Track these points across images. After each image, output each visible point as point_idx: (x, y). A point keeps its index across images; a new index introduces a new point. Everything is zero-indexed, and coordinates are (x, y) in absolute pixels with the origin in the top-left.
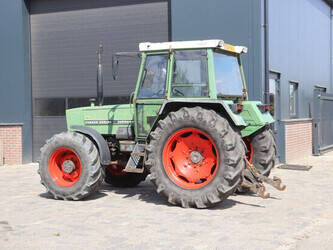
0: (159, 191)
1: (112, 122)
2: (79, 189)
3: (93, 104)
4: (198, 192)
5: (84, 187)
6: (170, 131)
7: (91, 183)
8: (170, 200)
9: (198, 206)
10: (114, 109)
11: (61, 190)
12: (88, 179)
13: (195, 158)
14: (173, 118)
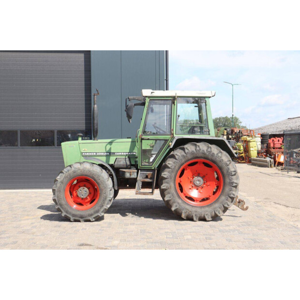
0: (173, 209)
1: (109, 154)
2: (97, 211)
3: (80, 139)
4: (207, 209)
5: (102, 210)
6: (183, 161)
7: (109, 206)
8: (183, 216)
9: (207, 219)
10: (111, 143)
11: (78, 213)
12: (106, 202)
13: (198, 182)
14: (186, 151)
